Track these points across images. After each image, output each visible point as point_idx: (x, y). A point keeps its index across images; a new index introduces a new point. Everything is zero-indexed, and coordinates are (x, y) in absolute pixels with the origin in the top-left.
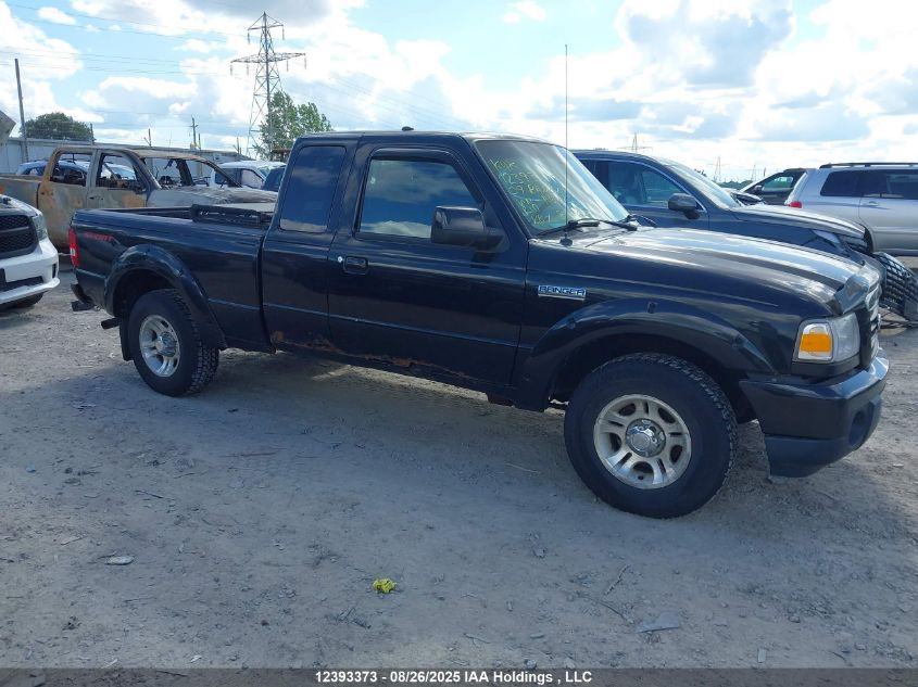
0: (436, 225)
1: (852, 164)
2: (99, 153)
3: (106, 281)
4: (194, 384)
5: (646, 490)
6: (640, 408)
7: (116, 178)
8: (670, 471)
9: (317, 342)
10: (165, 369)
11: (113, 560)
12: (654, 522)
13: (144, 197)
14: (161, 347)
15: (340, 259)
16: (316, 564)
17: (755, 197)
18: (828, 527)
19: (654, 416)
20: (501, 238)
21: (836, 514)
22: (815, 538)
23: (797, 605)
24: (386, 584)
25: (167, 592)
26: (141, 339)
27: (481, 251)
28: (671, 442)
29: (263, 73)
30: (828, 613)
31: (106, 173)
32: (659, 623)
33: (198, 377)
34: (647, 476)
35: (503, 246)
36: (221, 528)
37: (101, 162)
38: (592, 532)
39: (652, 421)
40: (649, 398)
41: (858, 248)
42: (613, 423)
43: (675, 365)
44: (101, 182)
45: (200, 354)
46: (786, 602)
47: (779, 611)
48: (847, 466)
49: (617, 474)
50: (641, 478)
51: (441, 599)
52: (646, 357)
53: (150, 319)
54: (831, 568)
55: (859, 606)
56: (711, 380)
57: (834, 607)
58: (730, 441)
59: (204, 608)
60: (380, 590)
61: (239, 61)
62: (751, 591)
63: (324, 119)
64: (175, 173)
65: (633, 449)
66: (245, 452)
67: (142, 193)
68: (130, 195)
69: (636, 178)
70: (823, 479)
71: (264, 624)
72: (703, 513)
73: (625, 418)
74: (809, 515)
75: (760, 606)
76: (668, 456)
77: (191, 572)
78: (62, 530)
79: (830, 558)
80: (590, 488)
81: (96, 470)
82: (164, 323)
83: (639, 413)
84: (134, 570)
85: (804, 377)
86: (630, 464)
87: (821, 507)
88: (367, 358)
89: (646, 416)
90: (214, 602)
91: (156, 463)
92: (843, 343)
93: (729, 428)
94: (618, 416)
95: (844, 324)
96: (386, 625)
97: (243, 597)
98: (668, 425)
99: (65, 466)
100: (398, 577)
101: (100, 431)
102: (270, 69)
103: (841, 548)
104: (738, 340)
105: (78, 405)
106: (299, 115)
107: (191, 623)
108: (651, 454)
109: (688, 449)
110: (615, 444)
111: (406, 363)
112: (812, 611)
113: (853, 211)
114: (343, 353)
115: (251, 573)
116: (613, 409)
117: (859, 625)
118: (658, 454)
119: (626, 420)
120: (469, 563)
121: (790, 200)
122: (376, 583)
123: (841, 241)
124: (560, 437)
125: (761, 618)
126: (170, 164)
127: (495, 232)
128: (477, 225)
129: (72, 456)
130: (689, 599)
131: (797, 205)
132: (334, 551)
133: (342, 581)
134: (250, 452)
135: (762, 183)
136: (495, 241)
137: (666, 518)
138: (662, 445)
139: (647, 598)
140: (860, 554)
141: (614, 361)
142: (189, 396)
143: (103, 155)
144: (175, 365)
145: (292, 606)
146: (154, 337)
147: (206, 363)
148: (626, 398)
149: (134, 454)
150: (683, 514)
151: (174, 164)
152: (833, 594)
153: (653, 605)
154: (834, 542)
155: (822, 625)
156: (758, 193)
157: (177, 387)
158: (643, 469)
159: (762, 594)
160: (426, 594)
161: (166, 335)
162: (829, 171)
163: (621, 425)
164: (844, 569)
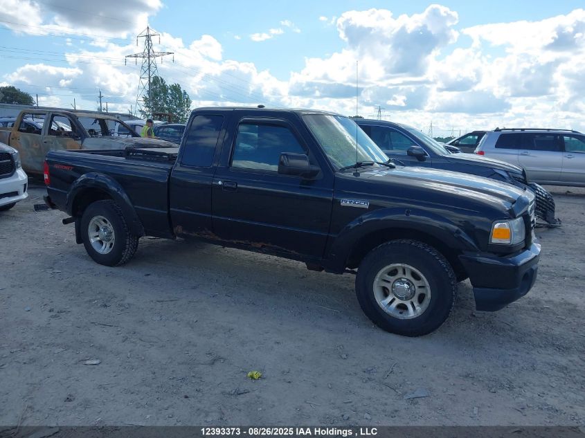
0: (281, 164)
1: (513, 129)
2: (51, 114)
3: (68, 195)
4: (123, 258)
5: (404, 320)
6: (400, 272)
7: (61, 130)
8: (418, 308)
9: (204, 232)
10: (104, 250)
11: (88, 362)
12: (408, 339)
13: (80, 142)
14: (102, 235)
15: (220, 183)
16: (212, 363)
17: (457, 148)
18: (509, 341)
19: (408, 276)
20: (317, 172)
21: (512, 334)
22: (501, 347)
23: (494, 383)
24: (256, 374)
25: (124, 380)
26: (89, 230)
27: (307, 179)
28: (419, 291)
29: (146, 65)
30: (511, 388)
31: (54, 127)
32: (417, 394)
33: (126, 255)
34: (405, 312)
35: (320, 176)
36: (152, 343)
37: (52, 120)
38: (373, 345)
39: (408, 280)
40: (406, 266)
41: (519, 180)
42: (385, 281)
43: (421, 246)
44: (51, 132)
45: (128, 240)
46: (487, 382)
47: (484, 387)
48: (517, 307)
49: (387, 310)
50: (401, 313)
51: (289, 382)
52: (404, 241)
53: (95, 218)
54: (511, 364)
55: (528, 384)
56: (442, 255)
57: (514, 385)
58: (453, 291)
59: (148, 389)
60: (252, 377)
61: (130, 56)
62: (467, 376)
63: (185, 93)
64: (97, 128)
65: (396, 295)
66: (159, 299)
67: (79, 140)
68: (70, 141)
69: (386, 136)
70: (504, 313)
71: (186, 397)
72: (437, 334)
73: (392, 277)
74: (497, 334)
75: (473, 384)
76: (417, 300)
77: (137, 369)
78: (53, 345)
79: (511, 358)
80: (371, 319)
81: (69, 310)
82: (104, 221)
83: (400, 275)
84: (102, 367)
85: (495, 253)
86: (394, 305)
87: (504, 330)
88: (235, 242)
89: (404, 277)
90: (153, 385)
91: (105, 306)
92: (516, 234)
93: (452, 283)
94: (387, 276)
95: (516, 223)
96: (259, 397)
97: (171, 383)
98: (417, 282)
99: (48, 308)
100: (262, 371)
101: (66, 287)
102: (151, 62)
103: (516, 353)
104: (457, 232)
105: (50, 271)
106: (169, 91)
107: (142, 397)
108: (407, 299)
109: (429, 296)
110: (385, 293)
111: (259, 245)
112: (502, 387)
113: (515, 157)
114: (220, 239)
115: (174, 369)
116: (384, 273)
117: (528, 394)
118: (411, 298)
119: (392, 279)
120: (303, 362)
121: (477, 150)
122: (249, 374)
123: (509, 175)
124: (353, 291)
125: (474, 390)
126: (95, 122)
127: (315, 168)
128: (305, 164)
129: (52, 302)
130: (433, 381)
131: (481, 153)
132: (222, 356)
133: (230, 373)
134: (162, 299)
135: (459, 139)
136: (314, 173)
137: (415, 336)
138: (413, 294)
139: (408, 381)
140: (527, 356)
141: (385, 244)
142: (119, 266)
143: (53, 116)
144: (110, 247)
145: (201, 387)
146: (98, 229)
147: (131, 245)
148: (392, 265)
149: (90, 301)
150: (426, 334)
151: (98, 122)
152: (513, 377)
153: (412, 384)
154: (513, 349)
155: (508, 394)
156: (457, 145)
157: (112, 261)
158: (402, 308)
159: (473, 377)
160: (280, 380)
161: (105, 229)
162: (500, 133)
163: (389, 282)
164: (519, 364)
